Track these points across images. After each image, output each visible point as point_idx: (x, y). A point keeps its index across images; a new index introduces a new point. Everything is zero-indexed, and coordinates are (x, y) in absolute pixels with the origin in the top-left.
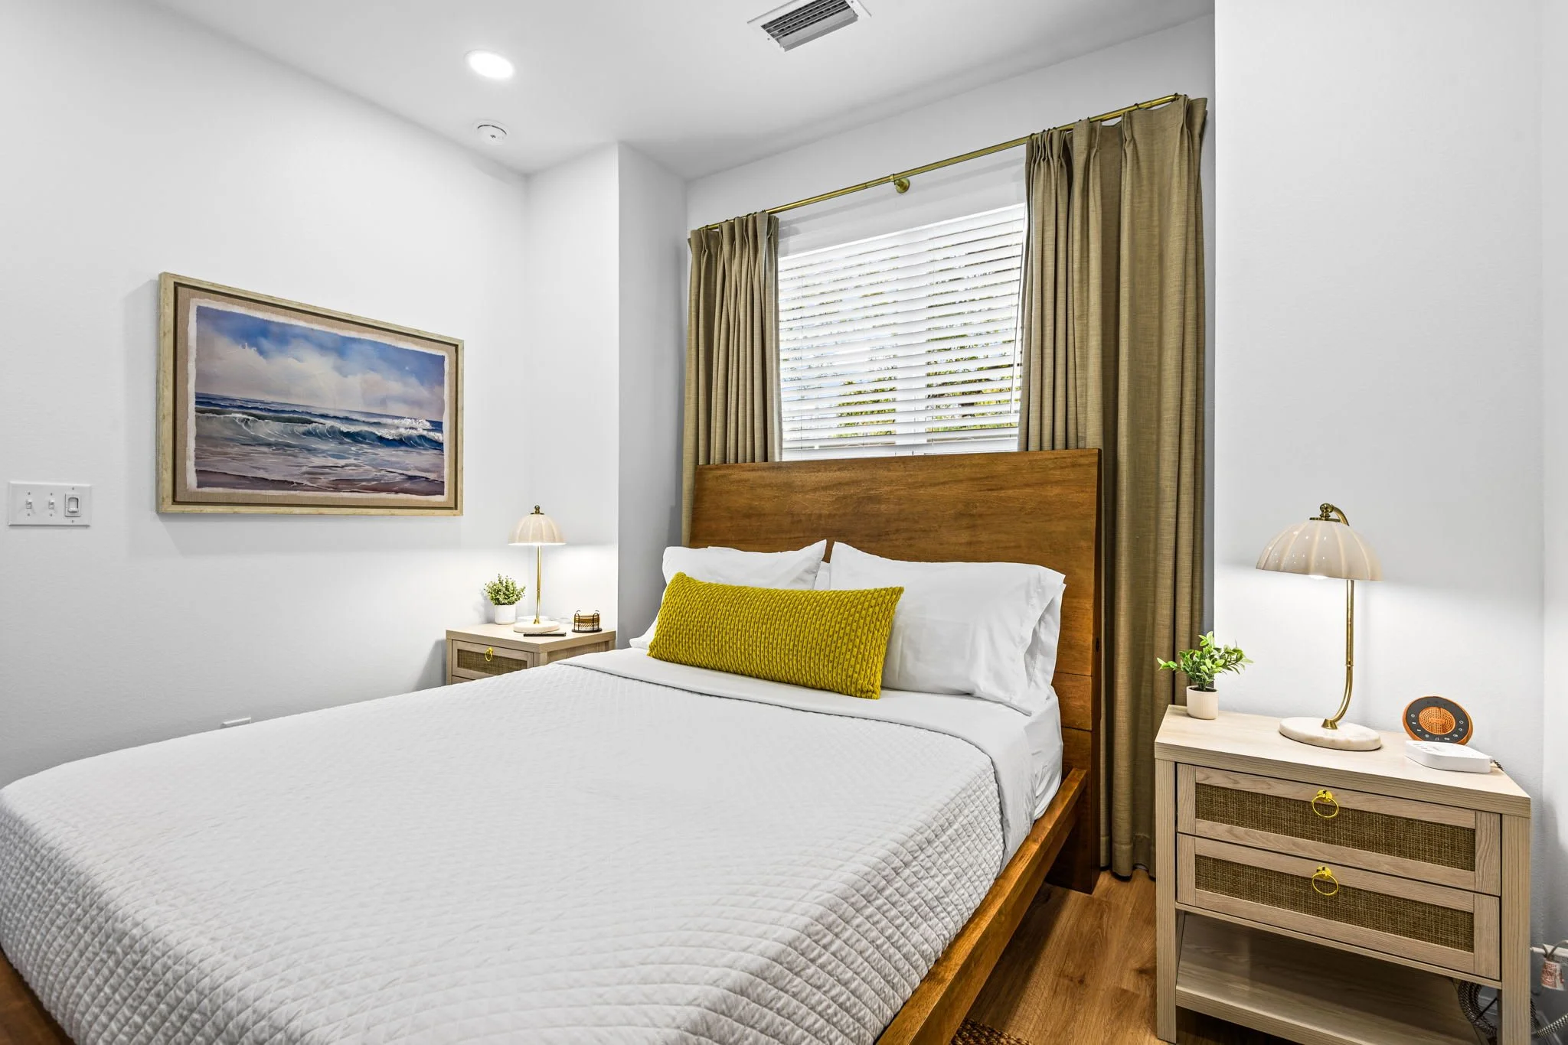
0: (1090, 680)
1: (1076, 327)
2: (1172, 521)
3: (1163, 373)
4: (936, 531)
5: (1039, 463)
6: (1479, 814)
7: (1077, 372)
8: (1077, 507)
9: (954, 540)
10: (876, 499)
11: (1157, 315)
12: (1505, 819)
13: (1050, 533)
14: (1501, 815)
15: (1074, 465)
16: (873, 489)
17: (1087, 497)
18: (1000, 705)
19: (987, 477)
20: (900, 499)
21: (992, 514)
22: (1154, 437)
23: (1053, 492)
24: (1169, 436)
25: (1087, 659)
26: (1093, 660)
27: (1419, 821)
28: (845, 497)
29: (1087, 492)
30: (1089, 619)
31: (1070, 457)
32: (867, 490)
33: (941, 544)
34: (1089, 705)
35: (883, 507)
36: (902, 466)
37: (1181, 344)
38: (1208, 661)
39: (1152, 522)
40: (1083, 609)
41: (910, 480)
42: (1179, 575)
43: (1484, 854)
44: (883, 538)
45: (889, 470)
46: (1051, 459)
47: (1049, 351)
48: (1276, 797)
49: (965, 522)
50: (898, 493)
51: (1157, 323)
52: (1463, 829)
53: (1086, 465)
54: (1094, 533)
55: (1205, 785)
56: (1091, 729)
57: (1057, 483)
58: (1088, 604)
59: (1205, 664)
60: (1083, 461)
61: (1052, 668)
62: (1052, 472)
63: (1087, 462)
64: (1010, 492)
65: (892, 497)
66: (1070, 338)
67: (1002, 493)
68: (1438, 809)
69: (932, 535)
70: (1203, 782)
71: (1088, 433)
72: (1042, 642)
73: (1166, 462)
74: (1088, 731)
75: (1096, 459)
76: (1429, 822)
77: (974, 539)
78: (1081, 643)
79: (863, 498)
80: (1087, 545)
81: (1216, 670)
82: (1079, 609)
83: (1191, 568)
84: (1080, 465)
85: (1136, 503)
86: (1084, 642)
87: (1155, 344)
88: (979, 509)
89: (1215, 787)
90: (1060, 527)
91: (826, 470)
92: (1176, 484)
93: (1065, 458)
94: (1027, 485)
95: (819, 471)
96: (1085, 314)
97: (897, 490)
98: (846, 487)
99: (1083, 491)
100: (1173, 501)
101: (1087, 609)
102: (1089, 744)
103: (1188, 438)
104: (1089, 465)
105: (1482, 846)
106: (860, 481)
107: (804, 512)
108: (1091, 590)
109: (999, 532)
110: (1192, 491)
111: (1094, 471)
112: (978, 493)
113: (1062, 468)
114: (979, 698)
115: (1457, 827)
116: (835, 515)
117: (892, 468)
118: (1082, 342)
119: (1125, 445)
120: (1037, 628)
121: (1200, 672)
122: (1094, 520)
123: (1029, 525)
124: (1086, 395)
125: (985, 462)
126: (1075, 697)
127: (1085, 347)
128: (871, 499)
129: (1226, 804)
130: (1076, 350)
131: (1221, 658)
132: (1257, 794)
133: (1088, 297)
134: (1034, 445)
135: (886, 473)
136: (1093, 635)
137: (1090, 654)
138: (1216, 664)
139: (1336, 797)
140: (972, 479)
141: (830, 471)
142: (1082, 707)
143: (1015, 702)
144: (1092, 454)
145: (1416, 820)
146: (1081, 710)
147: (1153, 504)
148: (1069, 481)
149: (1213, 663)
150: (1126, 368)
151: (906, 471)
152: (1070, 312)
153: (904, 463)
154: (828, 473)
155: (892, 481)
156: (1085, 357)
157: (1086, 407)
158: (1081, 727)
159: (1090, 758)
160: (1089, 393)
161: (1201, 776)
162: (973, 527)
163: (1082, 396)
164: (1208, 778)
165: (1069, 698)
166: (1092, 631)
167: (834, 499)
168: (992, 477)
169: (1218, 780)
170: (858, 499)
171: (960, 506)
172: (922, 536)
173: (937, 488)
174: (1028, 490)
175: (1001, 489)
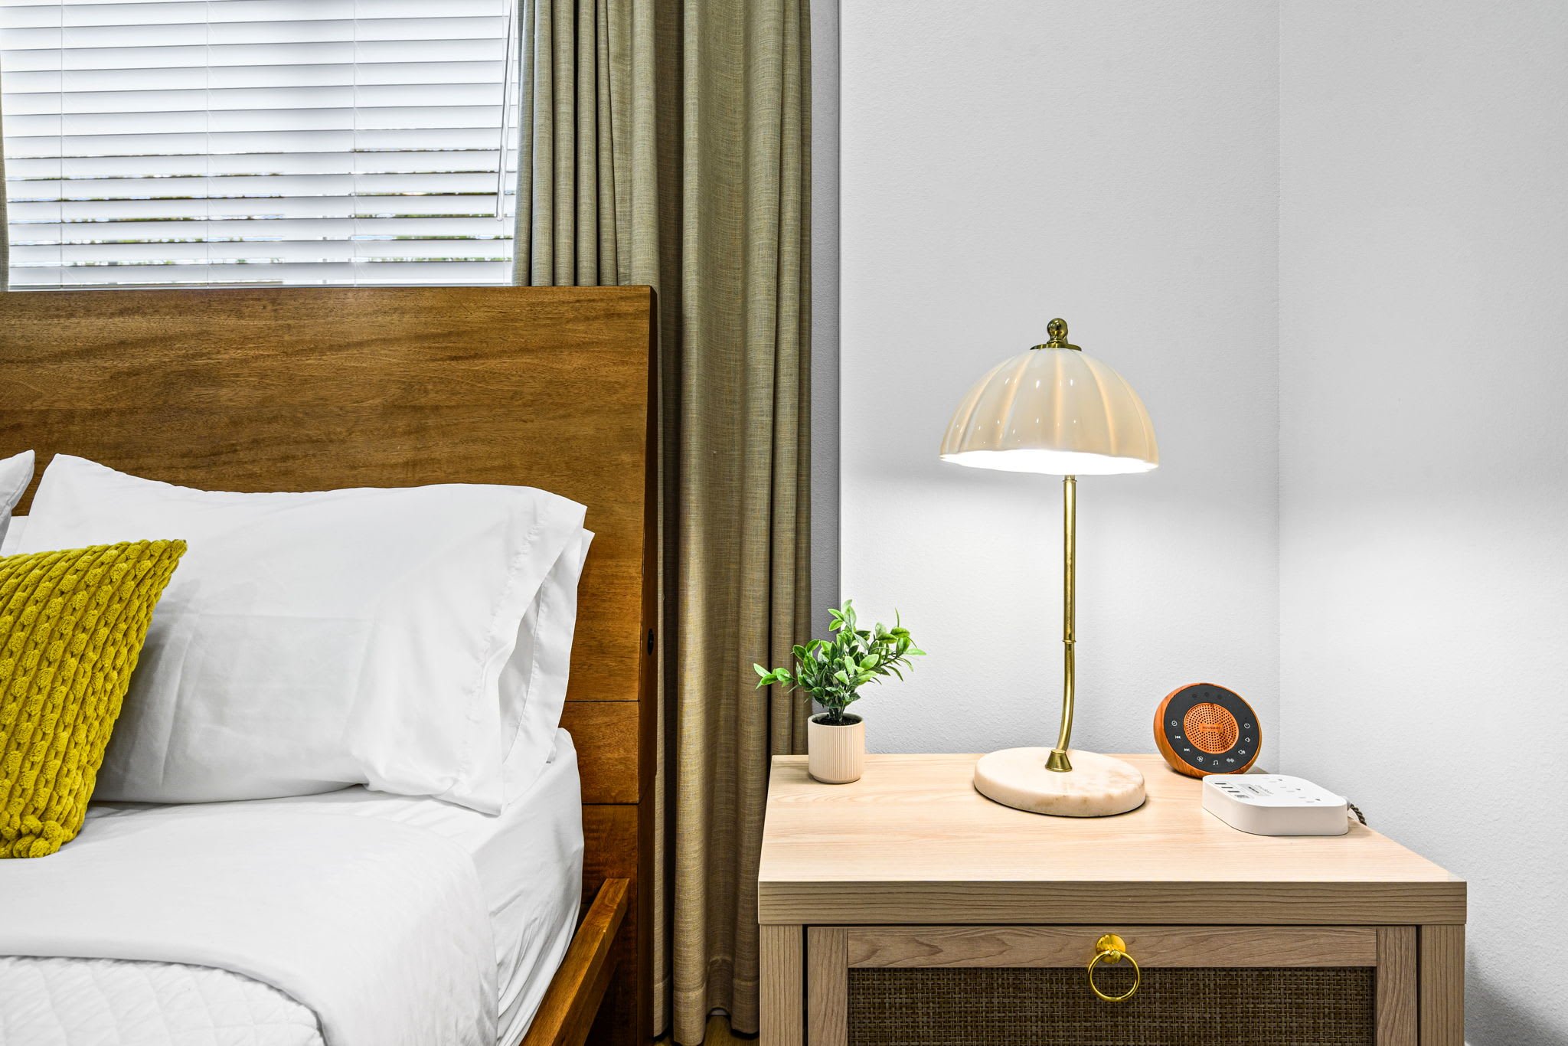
0: (636, 707)
1: (612, 71)
2: (767, 420)
3: (752, 169)
4: (343, 441)
5: (548, 309)
6: (1382, 931)
7: (616, 155)
8: (616, 392)
9: (380, 457)
10: (211, 377)
11: (740, 78)
12: (1426, 933)
13: (567, 440)
14: (1418, 927)
15: (610, 315)
16: (201, 355)
17: (633, 372)
18: (430, 803)
19: (450, 334)
20: (263, 376)
21: (457, 407)
22: (739, 284)
23: (573, 363)
24: (763, 276)
25: (632, 670)
26: (641, 671)
27: (1279, 969)
28: (134, 373)
29: (633, 364)
30: (634, 595)
31: (602, 300)
32: (186, 356)
33: (353, 468)
34: (635, 755)
35: (225, 393)
36: (270, 307)
37: (778, 121)
38: (849, 661)
39: (736, 428)
40: (623, 578)
41: (287, 338)
42: (777, 510)
43: (1391, 1017)
44: (223, 458)
45: (240, 316)
46: (569, 302)
47: (565, 109)
48: (1014, 969)
49: (401, 424)
50: (260, 363)
51: (740, 90)
52: (1353, 970)
53: (631, 314)
54: (644, 439)
55: (868, 970)
56: (637, 799)
57: (581, 346)
58: (634, 568)
59: (842, 666)
60: (625, 307)
61: (560, 698)
62: (570, 326)
63: (631, 310)
64: (492, 364)
65: (246, 371)
66: (603, 91)
67: (478, 366)
68: (1314, 937)
69: (333, 449)
70: (866, 964)
71: (634, 264)
72: (540, 645)
73: (757, 321)
74: (632, 804)
75: (646, 304)
76: (1296, 969)
77: (424, 455)
78: (622, 641)
79: (181, 374)
80: (633, 460)
81: (863, 677)
82: (616, 576)
83: (794, 498)
84: (619, 315)
85: (712, 392)
86: (626, 637)
87: (740, 126)
88: (432, 395)
89: (890, 970)
90: (584, 428)
91: (88, 312)
92: (772, 357)
93: (594, 300)
94: (525, 350)
95: (72, 315)
96: (626, 55)
97: (256, 358)
98: (136, 351)
99: (623, 363)
100: (768, 387)
101: (631, 578)
102: (634, 829)
103: (789, 281)
104: (636, 315)
105: (1388, 1001)
106: (171, 338)
107: (28, 407)
108: (639, 540)
109: (474, 441)
110: (795, 371)
111: (645, 325)
112: (432, 365)
113: (587, 319)
114: (381, 793)
115: (1344, 969)
116: (108, 412)
117: (246, 311)
118: (622, 102)
119: (695, 288)
120: (532, 616)
121: (831, 685)
122: (644, 414)
123: (529, 425)
124: (631, 200)
125: (444, 304)
126: (610, 745)
127: (628, 114)
128: (195, 376)
129: (912, 1007)
130: (614, 116)
131: (871, 651)
132: (976, 971)
133: (632, 25)
134: (540, 277)
135: (232, 322)
136: (642, 624)
137: (636, 661)
138: (864, 666)
139: (1134, 947)
140: (419, 337)
141: (99, 315)
142: (621, 761)
143: (463, 791)
144: (640, 296)
145: (1274, 969)
146: (621, 767)
147: (737, 399)
148: (598, 343)
149: (857, 663)
150: (696, 151)
151: (276, 319)
152: (602, 46)
153: (273, 301)
154: (93, 319)
155: (246, 338)
156: (627, 132)
157: (631, 221)
158: (619, 800)
159: (635, 854)
160: (636, 193)
161: (858, 952)
162: (419, 431)
163: (623, 200)
164: (874, 952)
165: (599, 747)
166: (640, 618)
167: (107, 376)
168: (459, 334)
169: (897, 952)
170: (166, 375)
171: (394, 391)
172: (311, 452)
173: (344, 354)
174: (526, 360)
175: (476, 356)
